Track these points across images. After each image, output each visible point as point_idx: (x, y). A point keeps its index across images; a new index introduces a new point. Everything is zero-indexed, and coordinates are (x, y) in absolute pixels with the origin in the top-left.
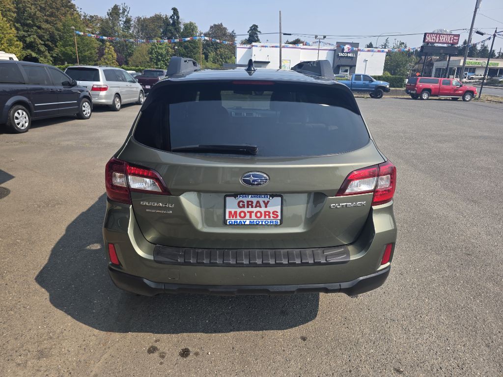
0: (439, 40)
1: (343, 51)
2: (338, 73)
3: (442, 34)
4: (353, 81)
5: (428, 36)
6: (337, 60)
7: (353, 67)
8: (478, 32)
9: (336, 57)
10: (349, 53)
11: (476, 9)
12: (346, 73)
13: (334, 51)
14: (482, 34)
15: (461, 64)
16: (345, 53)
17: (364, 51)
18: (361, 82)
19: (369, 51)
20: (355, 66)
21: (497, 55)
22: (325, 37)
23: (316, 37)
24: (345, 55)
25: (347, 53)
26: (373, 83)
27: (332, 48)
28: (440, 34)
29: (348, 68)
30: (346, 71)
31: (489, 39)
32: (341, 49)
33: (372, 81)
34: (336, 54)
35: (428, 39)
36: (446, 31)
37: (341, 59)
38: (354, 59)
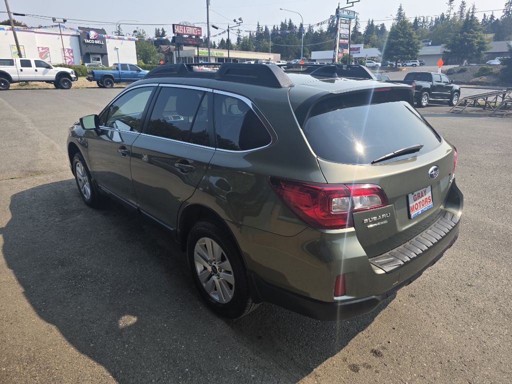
0: (186, 31)
1: (88, 38)
2: (90, 62)
3: (188, 26)
4: (121, 71)
5: (176, 27)
6: (84, 47)
7: (104, 55)
8: (213, 27)
9: (82, 44)
10: (96, 40)
11: (208, 5)
12: (98, 62)
13: (77, 37)
14: (217, 28)
15: (196, 54)
16: (91, 40)
17: (113, 39)
18: (129, 72)
19: (119, 39)
20: (107, 54)
21: (217, 46)
22: (65, 21)
23: (54, 20)
24: (93, 42)
25: (94, 40)
26: (141, 73)
27: (75, 33)
28: (186, 26)
29: (99, 56)
30: (98, 60)
31: (224, 32)
32: (86, 36)
33: (140, 71)
34: (82, 41)
35: (177, 30)
36: (189, 23)
37: (89, 46)
38: (103, 47)
